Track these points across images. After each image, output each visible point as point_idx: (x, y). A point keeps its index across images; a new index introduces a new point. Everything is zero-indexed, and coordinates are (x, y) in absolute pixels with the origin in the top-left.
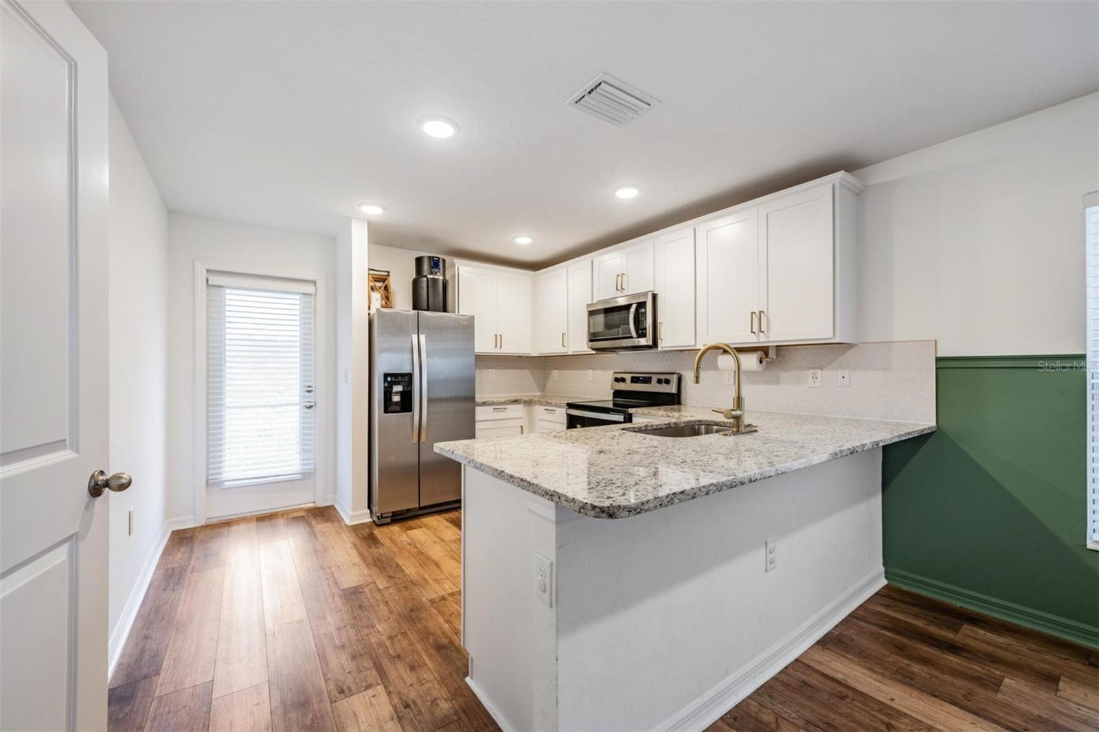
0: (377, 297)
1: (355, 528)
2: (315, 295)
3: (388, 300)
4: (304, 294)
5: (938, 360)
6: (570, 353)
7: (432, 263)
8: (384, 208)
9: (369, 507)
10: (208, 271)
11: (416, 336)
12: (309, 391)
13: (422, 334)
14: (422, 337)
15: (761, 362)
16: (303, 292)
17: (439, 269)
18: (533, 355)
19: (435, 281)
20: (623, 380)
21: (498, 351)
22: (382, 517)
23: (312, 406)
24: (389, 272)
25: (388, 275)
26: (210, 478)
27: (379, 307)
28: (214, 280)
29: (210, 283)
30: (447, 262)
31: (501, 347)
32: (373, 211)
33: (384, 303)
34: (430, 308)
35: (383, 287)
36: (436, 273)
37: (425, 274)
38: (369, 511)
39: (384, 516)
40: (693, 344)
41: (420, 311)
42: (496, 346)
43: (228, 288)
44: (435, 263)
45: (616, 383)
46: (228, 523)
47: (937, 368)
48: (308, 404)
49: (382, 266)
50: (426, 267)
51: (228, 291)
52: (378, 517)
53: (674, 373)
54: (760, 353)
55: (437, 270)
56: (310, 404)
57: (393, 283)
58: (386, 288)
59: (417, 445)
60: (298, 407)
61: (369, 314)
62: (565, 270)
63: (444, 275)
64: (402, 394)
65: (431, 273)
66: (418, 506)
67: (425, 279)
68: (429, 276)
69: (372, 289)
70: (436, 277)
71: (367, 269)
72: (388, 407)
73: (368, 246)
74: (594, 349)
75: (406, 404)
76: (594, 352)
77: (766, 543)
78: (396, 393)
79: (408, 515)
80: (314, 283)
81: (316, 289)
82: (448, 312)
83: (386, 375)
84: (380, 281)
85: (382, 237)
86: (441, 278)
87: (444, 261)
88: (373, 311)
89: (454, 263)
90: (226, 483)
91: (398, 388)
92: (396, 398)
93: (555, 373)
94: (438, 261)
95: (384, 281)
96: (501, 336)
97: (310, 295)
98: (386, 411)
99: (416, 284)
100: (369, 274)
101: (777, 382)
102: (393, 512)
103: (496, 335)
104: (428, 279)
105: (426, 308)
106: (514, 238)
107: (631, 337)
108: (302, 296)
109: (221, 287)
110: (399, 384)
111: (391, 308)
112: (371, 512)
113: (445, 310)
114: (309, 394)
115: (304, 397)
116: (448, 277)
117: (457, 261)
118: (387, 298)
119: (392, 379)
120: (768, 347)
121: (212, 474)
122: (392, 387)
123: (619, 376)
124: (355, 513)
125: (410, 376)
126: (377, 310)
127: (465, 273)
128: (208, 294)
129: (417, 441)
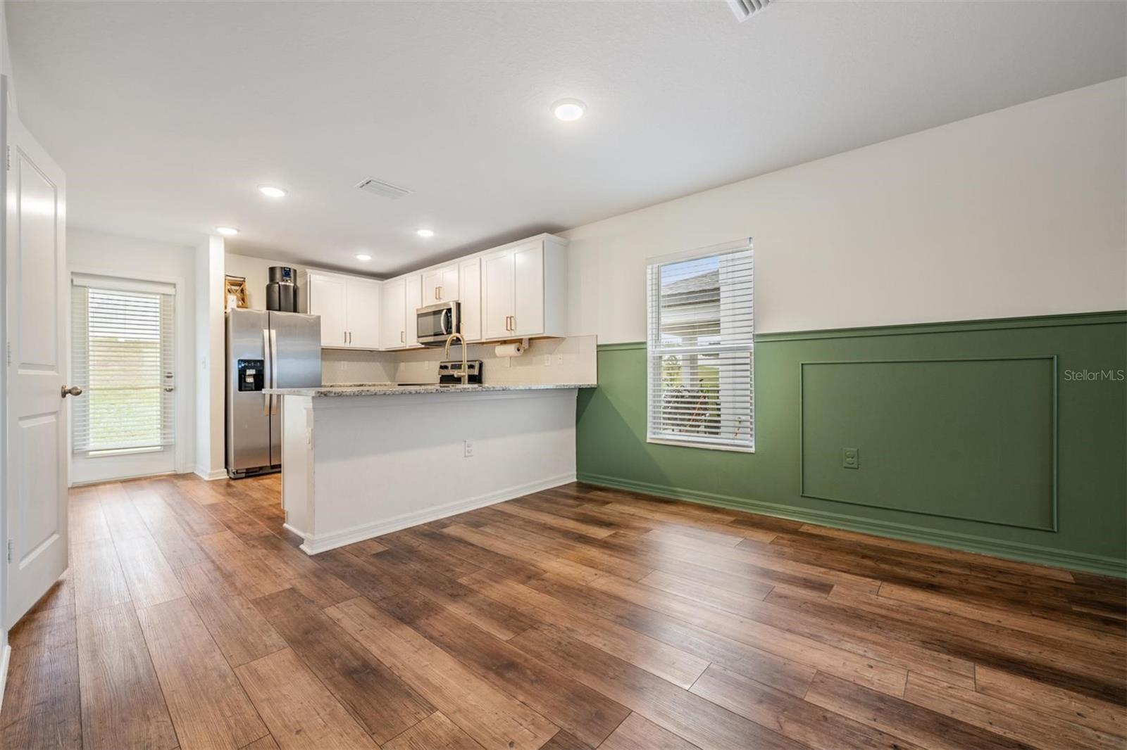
0: (233, 301)
1: (214, 483)
2: (175, 296)
3: (244, 302)
4: (163, 294)
5: (598, 346)
6: (408, 348)
7: (284, 273)
8: (238, 230)
9: (226, 467)
10: (72, 273)
11: (268, 331)
12: (168, 377)
13: (273, 329)
14: (273, 332)
15: (518, 350)
16: (163, 292)
17: (290, 277)
18: (380, 350)
19: (286, 287)
20: (446, 367)
21: (347, 346)
22: (237, 473)
23: (172, 389)
24: (245, 278)
25: (244, 281)
26: (76, 448)
27: (235, 307)
28: (77, 281)
29: (75, 283)
30: (298, 271)
31: (350, 342)
32: (230, 232)
33: (241, 304)
34: (282, 309)
35: (239, 291)
36: (287, 281)
37: (277, 281)
38: (226, 470)
39: (239, 472)
40: (479, 338)
41: (271, 311)
42: (345, 341)
43: (91, 288)
44: (287, 273)
45: (442, 370)
46: (95, 485)
47: (597, 351)
48: (168, 388)
49: (238, 273)
50: (278, 275)
51: (90, 290)
52: (234, 473)
53: (476, 361)
54: (517, 344)
55: (288, 279)
56: (170, 388)
57: (248, 287)
58: (242, 291)
59: (268, 417)
60: (158, 390)
61: (225, 313)
62: (404, 280)
63: (295, 282)
64: (254, 376)
65: (283, 281)
66: (269, 465)
67: (277, 285)
68: (280, 283)
69: (229, 291)
70: (288, 284)
71: (224, 276)
72: (242, 386)
73: (225, 256)
74: (422, 344)
75: (259, 384)
76: (423, 346)
77: (465, 442)
78: (250, 375)
79: (261, 472)
80: (174, 285)
81: (176, 291)
82: (298, 312)
83: (240, 361)
84: (237, 286)
85: (236, 250)
86: (292, 285)
87: (295, 271)
88: (229, 310)
89: (306, 272)
90: (91, 453)
91: (251, 372)
92: (250, 380)
93: (402, 365)
94: (290, 271)
95: (240, 285)
96: (350, 333)
97: (170, 295)
98: (240, 389)
99: (269, 289)
100: (226, 280)
101: (531, 364)
102: (247, 469)
103: (345, 333)
104: (279, 286)
105: (278, 308)
106: (356, 255)
107: (443, 334)
108: (162, 296)
109: (85, 287)
110: (253, 369)
111: (247, 308)
112: (228, 472)
113: (295, 310)
114: (168, 379)
115: (165, 381)
116: (299, 284)
117: (309, 271)
118: (243, 300)
119: (246, 364)
120: (522, 339)
121: (77, 445)
122: (245, 371)
123: (443, 364)
124: (213, 472)
125: (262, 362)
126: (233, 309)
127: (317, 280)
128: (72, 293)
129: (268, 414)
